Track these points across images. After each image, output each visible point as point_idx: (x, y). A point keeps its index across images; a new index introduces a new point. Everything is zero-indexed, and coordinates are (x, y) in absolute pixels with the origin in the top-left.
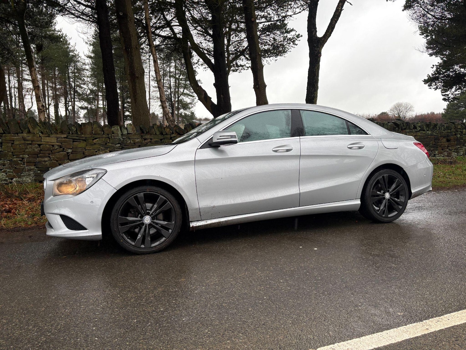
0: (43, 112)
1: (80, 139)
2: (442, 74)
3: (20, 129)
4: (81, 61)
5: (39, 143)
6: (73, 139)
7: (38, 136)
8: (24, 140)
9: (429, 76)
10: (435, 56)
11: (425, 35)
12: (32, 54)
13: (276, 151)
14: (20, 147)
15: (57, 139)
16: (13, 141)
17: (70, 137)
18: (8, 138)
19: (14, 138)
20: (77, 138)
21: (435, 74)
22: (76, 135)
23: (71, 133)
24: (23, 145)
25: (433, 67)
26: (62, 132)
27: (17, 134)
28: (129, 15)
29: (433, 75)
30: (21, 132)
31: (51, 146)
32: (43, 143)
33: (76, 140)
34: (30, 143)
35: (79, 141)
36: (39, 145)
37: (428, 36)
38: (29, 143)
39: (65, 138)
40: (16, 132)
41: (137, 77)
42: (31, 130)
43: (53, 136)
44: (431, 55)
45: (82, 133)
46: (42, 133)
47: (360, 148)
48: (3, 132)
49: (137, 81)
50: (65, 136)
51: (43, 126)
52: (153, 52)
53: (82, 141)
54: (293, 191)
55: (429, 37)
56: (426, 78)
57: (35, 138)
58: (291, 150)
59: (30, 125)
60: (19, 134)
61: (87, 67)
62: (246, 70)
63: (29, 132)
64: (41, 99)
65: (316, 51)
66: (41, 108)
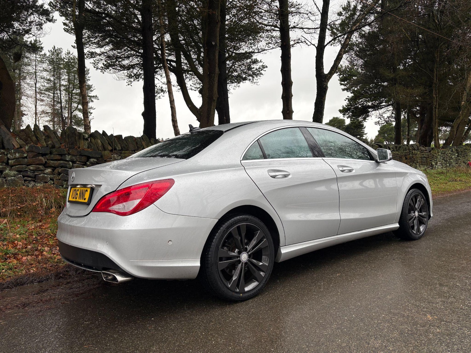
2: (354, 106)
9: (343, 107)
10: (346, 91)
11: (339, 73)
21: (348, 105)
25: (345, 99)
29: (346, 106)
37: (341, 74)
44: (344, 90)
52: (167, 73)
55: (342, 76)
56: (341, 109)
65: (324, 84)
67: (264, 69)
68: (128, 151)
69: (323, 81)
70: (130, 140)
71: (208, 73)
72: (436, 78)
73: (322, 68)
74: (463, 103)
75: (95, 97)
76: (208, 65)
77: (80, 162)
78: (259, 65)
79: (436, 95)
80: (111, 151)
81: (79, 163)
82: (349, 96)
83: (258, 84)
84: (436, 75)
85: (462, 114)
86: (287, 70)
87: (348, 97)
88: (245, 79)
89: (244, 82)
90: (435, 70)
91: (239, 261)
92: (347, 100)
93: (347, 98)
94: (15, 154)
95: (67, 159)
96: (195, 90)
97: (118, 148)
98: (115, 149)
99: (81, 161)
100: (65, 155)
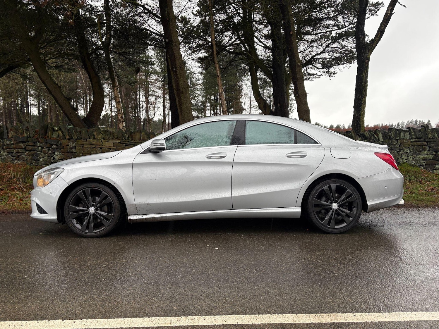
0: (122, 122)
1: (130, 144)
3: (89, 135)
4: (196, 77)
5: (100, 147)
6: (125, 144)
7: (101, 141)
8: (90, 144)
12: (115, 77)
13: (210, 158)
14: (87, 149)
15: (114, 143)
16: (84, 145)
17: (123, 142)
18: (80, 143)
19: (83, 143)
20: (128, 143)
22: (128, 141)
23: (124, 139)
24: (90, 148)
26: (117, 138)
27: (86, 139)
28: (174, 41)
30: (89, 138)
31: (109, 149)
32: (103, 147)
33: (127, 145)
34: (95, 146)
35: (130, 145)
36: (101, 148)
38: (93, 146)
39: (119, 143)
40: (85, 138)
41: (182, 92)
42: (96, 136)
43: (110, 141)
45: (133, 139)
46: (104, 139)
47: (302, 157)
48: (77, 138)
49: (182, 95)
50: (120, 141)
51: (105, 134)
52: (217, 68)
53: (132, 146)
54: (226, 194)
57: (98, 143)
58: (224, 157)
59: (95, 133)
60: (87, 140)
61: (200, 82)
62: (318, 78)
63: (94, 138)
64: (121, 112)
65: (363, 57)
66: (120, 119)
69: (362, 53)
80: (69, 139)
81: (46, 148)
94: (7, 142)
95: (38, 146)
97: (74, 137)
98: (72, 138)
100: (36, 142)
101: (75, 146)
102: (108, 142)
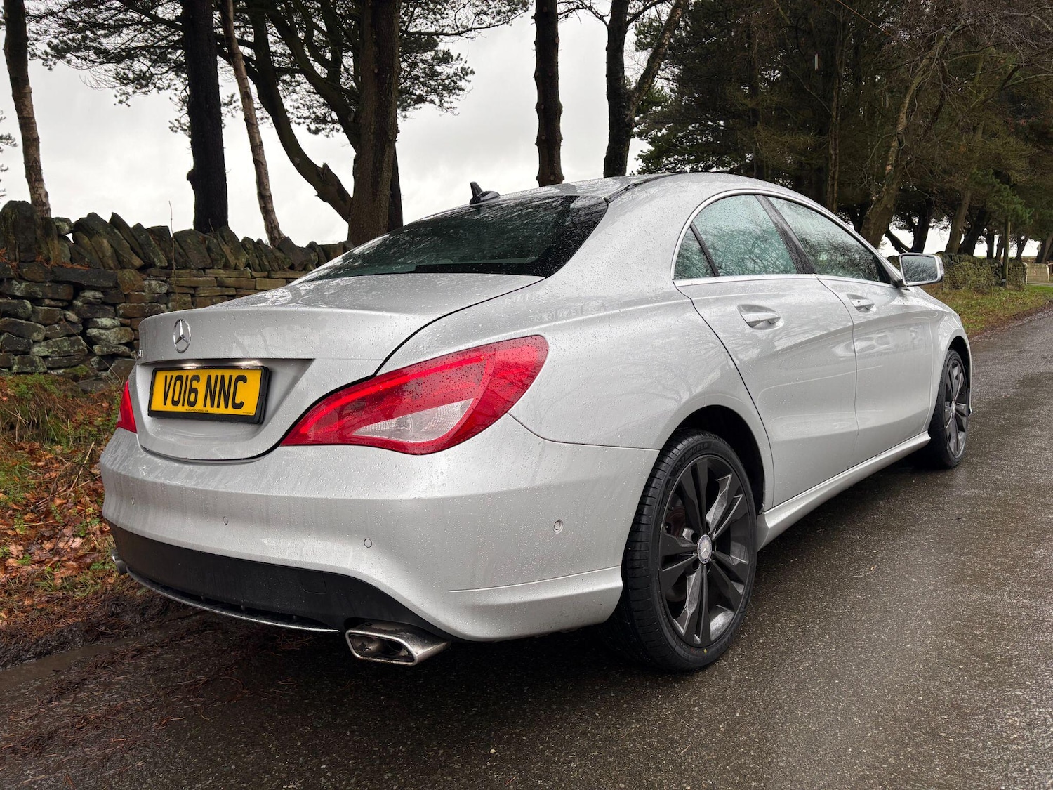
3: (209, 256)
7: (248, 275)
8: (220, 286)
15: (289, 282)
16: (197, 288)
18: (184, 281)
19: (197, 282)
25: (637, 157)
26: (293, 267)
30: (212, 265)
34: (233, 293)
38: (230, 293)
40: (201, 265)
42: (231, 259)
43: (277, 276)
48: (169, 265)
52: (241, 71)
60: (207, 270)
63: (228, 265)
65: (627, 116)
66: (44, 200)
67: (466, 77)
68: (188, 271)
69: (624, 107)
70: (190, 241)
71: (376, 71)
72: (837, 113)
73: (622, 77)
74: (889, 167)
75: (5, 139)
76: (375, 49)
77: (52, 299)
78: (455, 67)
79: (835, 150)
80: (142, 269)
81: (52, 303)
82: (644, 151)
83: (456, 111)
84: (838, 105)
85: (887, 193)
86: (550, 74)
87: (641, 151)
88: (421, 99)
89: (417, 106)
90: (834, 94)
91: (696, 562)
92: (640, 160)
93: (641, 153)
95: (18, 293)
96: (299, 124)
97: (161, 262)
98: (152, 265)
99: (56, 297)
100: (9, 280)
101: (168, 293)
102: (268, 277)
